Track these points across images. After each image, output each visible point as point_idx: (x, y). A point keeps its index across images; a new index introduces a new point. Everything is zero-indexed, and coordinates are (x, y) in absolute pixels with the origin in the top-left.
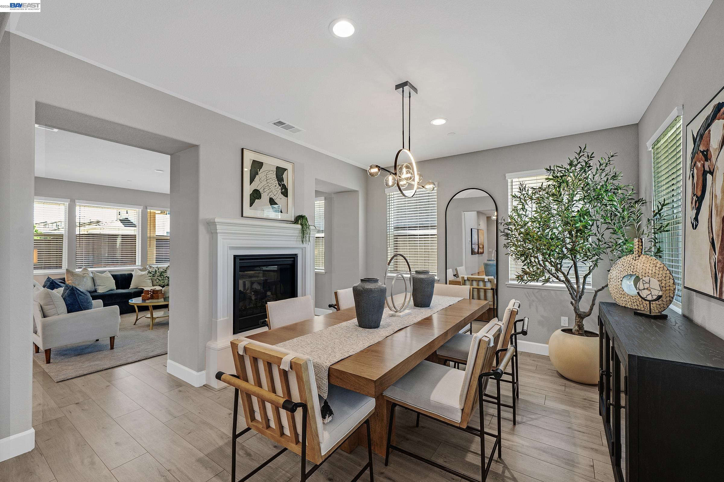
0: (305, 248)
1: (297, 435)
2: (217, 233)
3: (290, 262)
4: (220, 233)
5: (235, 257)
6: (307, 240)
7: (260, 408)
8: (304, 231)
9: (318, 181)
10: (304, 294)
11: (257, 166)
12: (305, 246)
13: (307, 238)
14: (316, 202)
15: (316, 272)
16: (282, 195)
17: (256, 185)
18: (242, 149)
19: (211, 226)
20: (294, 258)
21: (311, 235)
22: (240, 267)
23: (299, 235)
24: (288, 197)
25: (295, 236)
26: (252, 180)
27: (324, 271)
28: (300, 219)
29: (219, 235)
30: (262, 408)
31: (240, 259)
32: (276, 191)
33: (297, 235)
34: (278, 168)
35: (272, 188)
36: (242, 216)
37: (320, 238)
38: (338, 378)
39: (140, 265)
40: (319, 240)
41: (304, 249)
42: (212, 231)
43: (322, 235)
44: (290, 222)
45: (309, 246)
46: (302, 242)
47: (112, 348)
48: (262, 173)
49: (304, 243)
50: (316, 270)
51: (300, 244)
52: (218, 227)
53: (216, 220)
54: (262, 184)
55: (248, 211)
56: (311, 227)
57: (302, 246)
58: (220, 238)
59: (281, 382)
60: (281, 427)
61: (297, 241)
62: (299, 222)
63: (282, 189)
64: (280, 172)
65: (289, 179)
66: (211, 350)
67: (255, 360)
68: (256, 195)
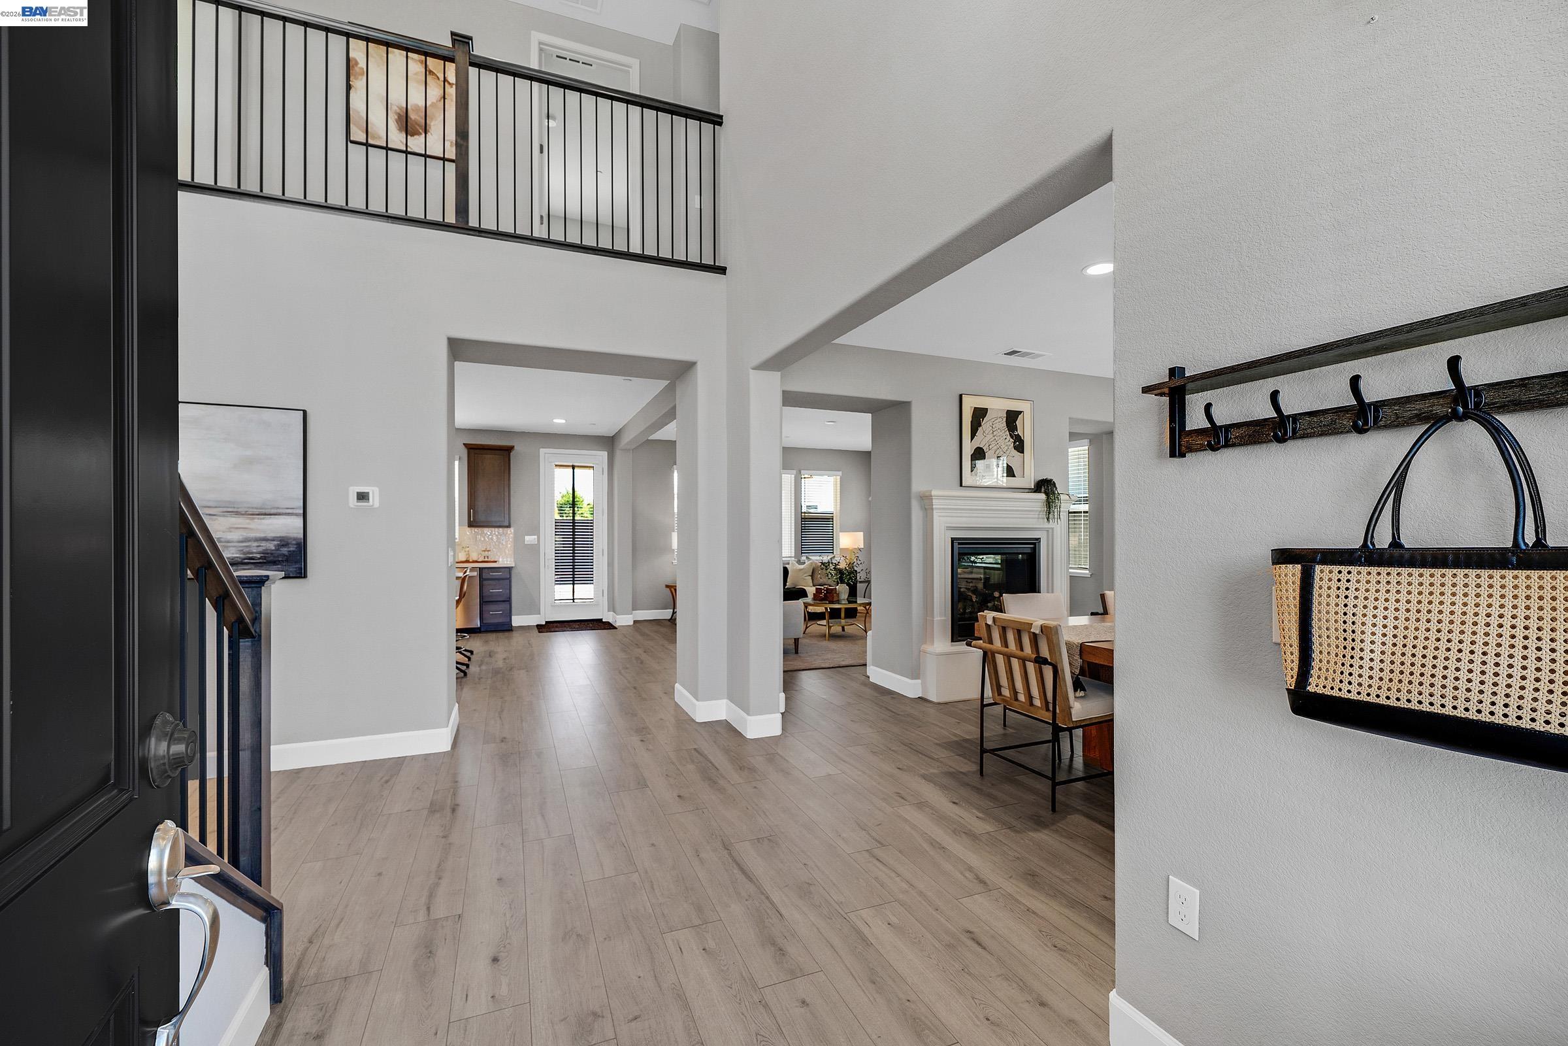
0: (1053, 529)
1: (1047, 703)
2: (932, 509)
3: (1029, 551)
4: (936, 509)
5: (953, 540)
6: (1056, 517)
7: (1008, 679)
8: (1050, 504)
9: (1072, 421)
10: (1051, 590)
11: (980, 414)
12: (1052, 526)
13: (1056, 513)
14: (1070, 450)
15: (1070, 573)
16: (1016, 451)
17: (980, 441)
18: (961, 396)
19: (926, 500)
20: (1034, 544)
21: (1062, 509)
22: (959, 553)
23: (1043, 509)
24: (1023, 453)
25: (1037, 511)
26: (973, 434)
27: (1088, 572)
28: (1045, 486)
29: (935, 511)
30: (1010, 679)
31: (959, 544)
32: (1007, 445)
33: (1040, 509)
34: (1009, 412)
35: (1001, 442)
36: (961, 485)
37: (1081, 512)
38: (1090, 654)
39: (793, 555)
40: (1078, 516)
41: (1050, 531)
42: (927, 507)
43: (1085, 507)
44: (1027, 491)
45: (1059, 526)
46: (1048, 519)
47: (797, 652)
48: (986, 424)
49: (1051, 521)
50: (1070, 570)
51: (1044, 522)
52: (934, 501)
53: (933, 493)
54: (987, 439)
55: (968, 479)
56: (1062, 497)
57: (1046, 525)
58: (936, 514)
59: (1031, 648)
60: (1030, 697)
61: (1038, 518)
62: (1043, 490)
63: (1014, 443)
64: (1012, 418)
65: (1025, 428)
66: (928, 655)
67: (1004, 630)
68: (979, 454)
